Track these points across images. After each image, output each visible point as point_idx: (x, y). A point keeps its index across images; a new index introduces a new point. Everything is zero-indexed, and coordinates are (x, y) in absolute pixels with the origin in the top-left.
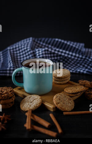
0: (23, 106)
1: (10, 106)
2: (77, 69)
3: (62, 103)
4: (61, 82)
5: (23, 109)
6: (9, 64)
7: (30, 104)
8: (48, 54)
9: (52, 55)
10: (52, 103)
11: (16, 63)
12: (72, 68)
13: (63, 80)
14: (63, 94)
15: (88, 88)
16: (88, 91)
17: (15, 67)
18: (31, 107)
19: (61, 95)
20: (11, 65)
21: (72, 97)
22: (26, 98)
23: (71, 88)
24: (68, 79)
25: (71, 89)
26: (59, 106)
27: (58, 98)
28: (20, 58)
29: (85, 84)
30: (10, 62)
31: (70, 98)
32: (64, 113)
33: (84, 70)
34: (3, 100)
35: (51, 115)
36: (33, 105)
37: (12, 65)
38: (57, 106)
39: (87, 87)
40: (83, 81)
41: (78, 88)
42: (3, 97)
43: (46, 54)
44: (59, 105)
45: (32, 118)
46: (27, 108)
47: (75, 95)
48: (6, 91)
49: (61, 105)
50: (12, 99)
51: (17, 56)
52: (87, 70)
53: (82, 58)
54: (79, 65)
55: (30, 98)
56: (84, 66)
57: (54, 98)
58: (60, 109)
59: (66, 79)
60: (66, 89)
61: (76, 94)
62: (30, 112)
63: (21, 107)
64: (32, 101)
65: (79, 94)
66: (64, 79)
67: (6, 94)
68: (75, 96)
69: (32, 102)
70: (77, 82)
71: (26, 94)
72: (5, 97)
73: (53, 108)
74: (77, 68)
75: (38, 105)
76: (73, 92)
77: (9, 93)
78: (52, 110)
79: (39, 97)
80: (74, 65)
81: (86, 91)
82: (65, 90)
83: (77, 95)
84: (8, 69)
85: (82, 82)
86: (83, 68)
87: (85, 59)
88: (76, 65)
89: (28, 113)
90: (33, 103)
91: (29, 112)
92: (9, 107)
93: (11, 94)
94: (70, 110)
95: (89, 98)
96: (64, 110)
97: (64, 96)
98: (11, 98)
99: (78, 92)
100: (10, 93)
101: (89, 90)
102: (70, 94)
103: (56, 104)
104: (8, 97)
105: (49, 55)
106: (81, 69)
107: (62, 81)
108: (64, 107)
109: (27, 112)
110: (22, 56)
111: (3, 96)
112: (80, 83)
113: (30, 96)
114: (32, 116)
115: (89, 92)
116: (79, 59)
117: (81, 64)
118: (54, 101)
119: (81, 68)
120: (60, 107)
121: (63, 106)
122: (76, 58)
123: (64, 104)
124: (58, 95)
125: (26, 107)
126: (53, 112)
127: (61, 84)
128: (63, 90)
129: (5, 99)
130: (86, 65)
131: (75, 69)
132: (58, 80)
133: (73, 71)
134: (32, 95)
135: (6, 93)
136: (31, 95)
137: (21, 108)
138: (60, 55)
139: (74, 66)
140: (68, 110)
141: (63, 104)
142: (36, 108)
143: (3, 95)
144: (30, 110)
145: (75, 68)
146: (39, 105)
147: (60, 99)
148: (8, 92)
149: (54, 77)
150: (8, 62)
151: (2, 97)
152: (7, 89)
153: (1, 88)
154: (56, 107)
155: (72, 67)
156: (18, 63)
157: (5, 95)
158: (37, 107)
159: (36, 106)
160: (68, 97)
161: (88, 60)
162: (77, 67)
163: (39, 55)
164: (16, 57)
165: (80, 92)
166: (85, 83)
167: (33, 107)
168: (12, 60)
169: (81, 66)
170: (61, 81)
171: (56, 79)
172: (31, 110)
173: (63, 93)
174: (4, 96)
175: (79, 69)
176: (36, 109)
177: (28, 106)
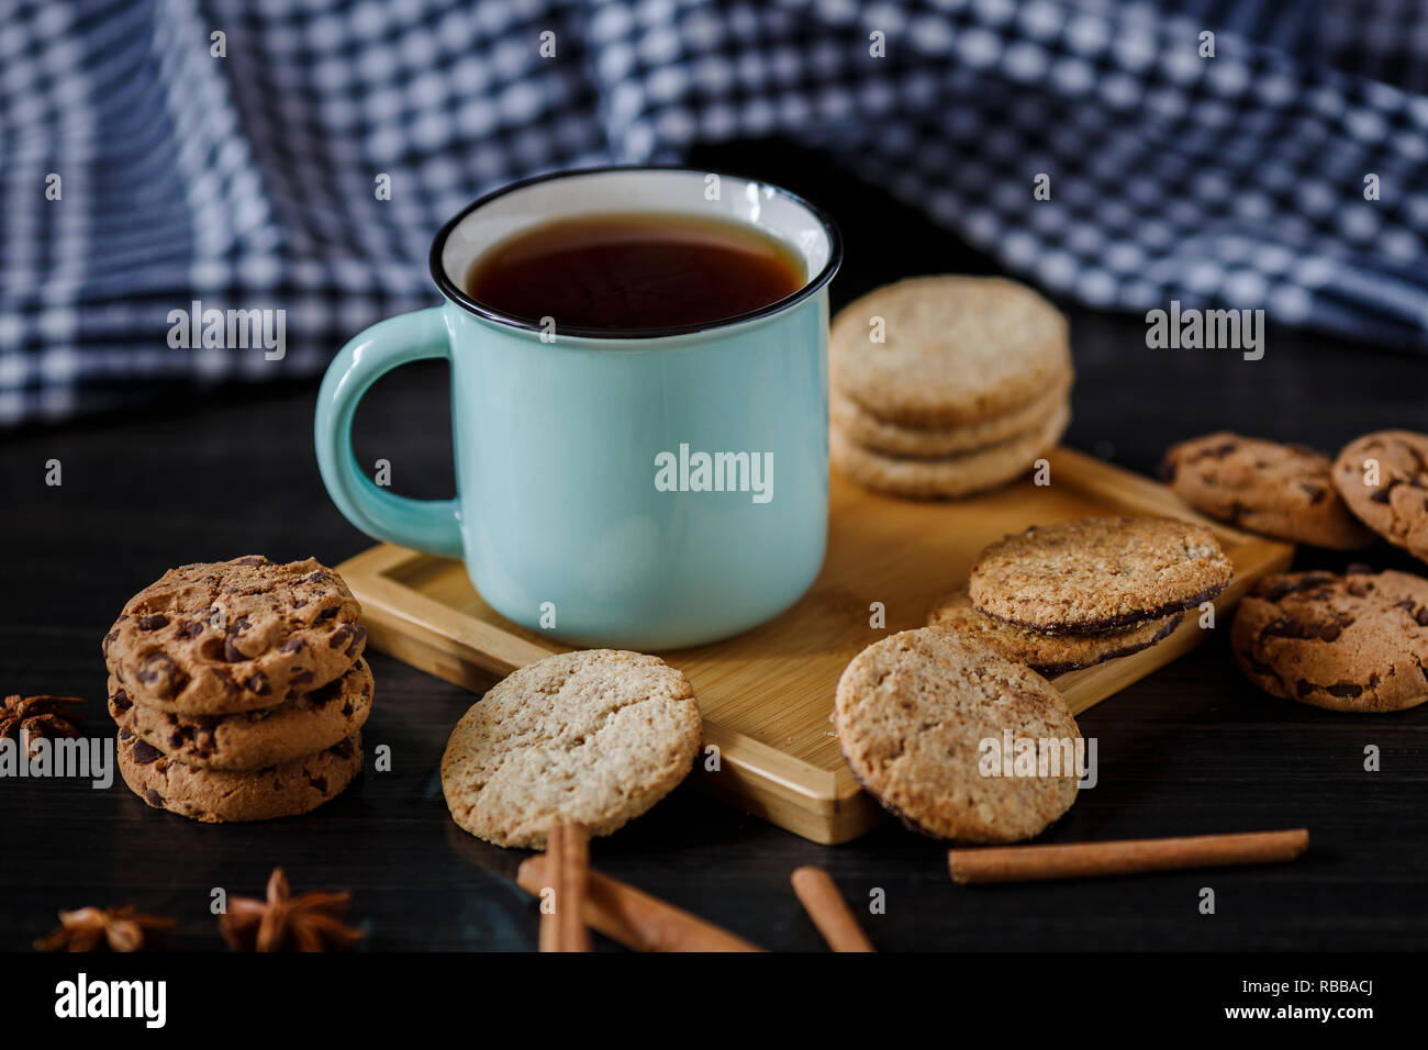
0: (479, 787)
1: (321, 784)
2: (1191, 246)
3: (931, 748)
4: (943, 475)
5: (476, 824)
6: (203, 189)
7: (563, 761)
8: (766, 44)
9: (827, 58)
10: (824, 753)
11: (309, 174)
12: (1118, 235)
13: (963, 439)
14: (954, 638)
15: (1276, 552)
16: (1277, 596)
17: (301, 241)
18: (578, 798)
19: (926, 652)
20: (231, 211)
21: (1068, 667)
22: (502, 695)
23: (1058, 561)
24: (1037, 431)
25: (1050, 578)
26: (895, 783)
27: (889, 686)
28: (358, 91)
29: (1249, 498)
30: (212, 158)
31: (1034, 683)
32: (956, 858)
33: (1279, 280)
34: (249, 717)
35: (809, 885)
36: (602, 768)
37: (251, 212)
38: (871, 780)
39: (1270, 537)
40: (1226, 451)
41: (1138, 564)
42: (248, 682)
43: (731, 48)
44: (897, 766)
45: (595, 916)
46: (530, 811)
47: (1104, 647)
48: (271, 619)
49: (923, 775)
50: (348, 711)
51: (307, 58)
52: (1319, 270)
53: (1245, 103)
54: (1212, 186)
55: (550, 690)
56: (1285, 203)
57: (844, 690)
58: (910, 812)
59: (1005, 427)
60: (988, 568)
61: (1108, 638)
62: (572, 851)
63: (453, 803)
64: (576, 728)
65: (1148, 632)
66: (987, 433)
67: (281, 645)
68: (1103, 658)
69: (581, 741)
70: (1157, 470)
71: (498, 645)
72: (266, 690)
73: (836, 806)
74: (1186, 232)
75: (650, 779)
76: (1073, 615)
77: (306, 633)
78: (821, 834)
79: (667, 678)
80: (1145, 190)
81: (1254, 588)
82: (977, 586)
83: (1127, 643)
84: (209, 273)
85: (1209, 479)
86: (1270, 240)
87: (1294, 112)
88: (1179, 189)
89: (550, 863)
90: (597, 753)
91: (562, 859)
92: (316, 799)
93: (335, 642)
94: (1031, 822)
95: (1280, 680)
96: (953, 833)
97: (958, 660)
98: (332, 690)
99: (1138, 615)
100: (320, 638)
101: (1293, 580)
102: (1041, 631)
103: (866, 756)
104: (305, 688)
105: (786, 65)
106: (1234, 248)
107: (957, 456)
108: (958, 797)
109: (527, 851)
110: (377, 64)
111: (242, 670)
112: (1189, 477)
113: (550, 664)
114: (594, 892)
115: (1288, 604)
116: (1213, 115)
117: (1244, 180)
118: (842, 720)
119: (1241, 231)
120: (916, 788)
121: (943, 783)
122: (1168, 105)
123: (957, 763)
124: (888, 652)
125: (512, 795)
126: (835, 848)
127: (937, 497)
128: (959, 590)
129: (269, 715)
130: (1317, 197)
131: (1157, 254)
132: (909, 441)
133: (1126, 279)
134: (583, 657)
135: (276, 639)
136: (564, 660)
137: (458, 814)
138: (943, 63)
139: (1149, 212)
140: (1009, 832)
141: (951, 753)
142: (639, 808)
143: (240, 657)
144: (569, 834)
145: (1155, 233)
146: (663, 770)
147: (907, 706)
148: (295, 621)
149: (854, 397)
150: (191, 156)
151: (236, 689)
152: (283, 594)
153: (204, 570)
154: (867, 799)
155: (1116, 213)
156: (325, 164)
157: (266, 661)
158: (652, 800)
159: (637, 788)
160: (1014, 673)
161: (1337, 128)
162: (1184, 212)
163: (641, 71)
164: (286, 76)
165: (1159, 612)
166: (1245, 483)
167: (604, 794)
168: (242, 129)
169: (1253, 207)
170: (934, 458)
171: (869, 424)
172: (579, 825)
173: (960, 622)
174: (259, 673)
175: (1211, 256)
176: (631, 823)
177: (544, 789)
